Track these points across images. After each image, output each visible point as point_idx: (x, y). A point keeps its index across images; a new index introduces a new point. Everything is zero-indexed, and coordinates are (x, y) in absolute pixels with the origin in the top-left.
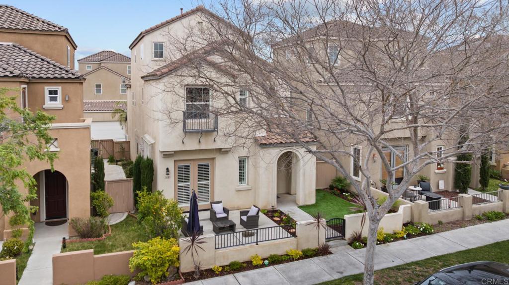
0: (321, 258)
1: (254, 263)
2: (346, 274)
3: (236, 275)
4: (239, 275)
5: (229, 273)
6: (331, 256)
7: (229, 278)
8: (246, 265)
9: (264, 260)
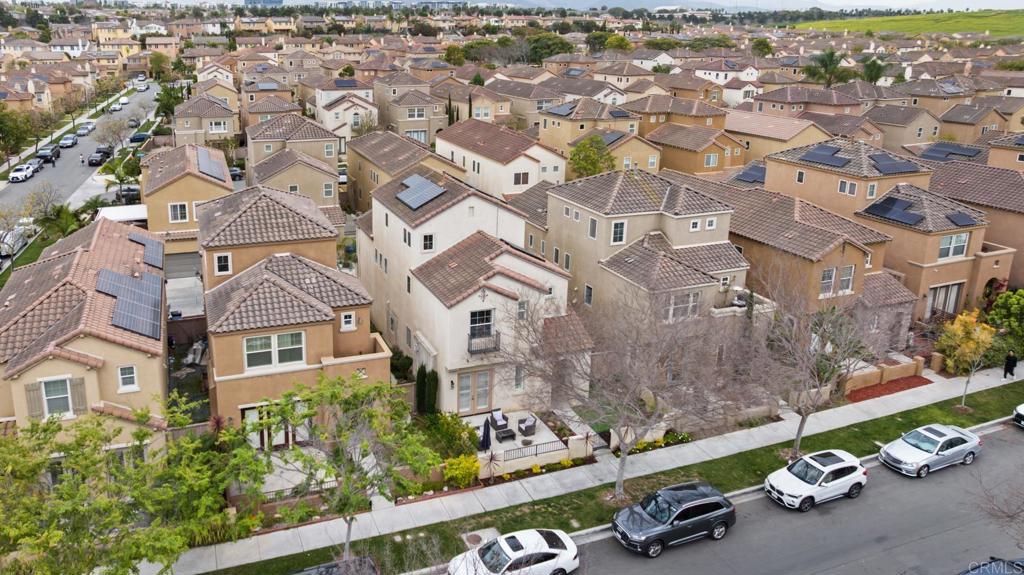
0: (587, 466)
1: (534, 471)
2: (605, 482)
3: (522, 481)
4: (523, 481)
5: (515, 479)
6: (595, 464)
7: (516, 484)
8: (528, 473)
9: (542, 468)
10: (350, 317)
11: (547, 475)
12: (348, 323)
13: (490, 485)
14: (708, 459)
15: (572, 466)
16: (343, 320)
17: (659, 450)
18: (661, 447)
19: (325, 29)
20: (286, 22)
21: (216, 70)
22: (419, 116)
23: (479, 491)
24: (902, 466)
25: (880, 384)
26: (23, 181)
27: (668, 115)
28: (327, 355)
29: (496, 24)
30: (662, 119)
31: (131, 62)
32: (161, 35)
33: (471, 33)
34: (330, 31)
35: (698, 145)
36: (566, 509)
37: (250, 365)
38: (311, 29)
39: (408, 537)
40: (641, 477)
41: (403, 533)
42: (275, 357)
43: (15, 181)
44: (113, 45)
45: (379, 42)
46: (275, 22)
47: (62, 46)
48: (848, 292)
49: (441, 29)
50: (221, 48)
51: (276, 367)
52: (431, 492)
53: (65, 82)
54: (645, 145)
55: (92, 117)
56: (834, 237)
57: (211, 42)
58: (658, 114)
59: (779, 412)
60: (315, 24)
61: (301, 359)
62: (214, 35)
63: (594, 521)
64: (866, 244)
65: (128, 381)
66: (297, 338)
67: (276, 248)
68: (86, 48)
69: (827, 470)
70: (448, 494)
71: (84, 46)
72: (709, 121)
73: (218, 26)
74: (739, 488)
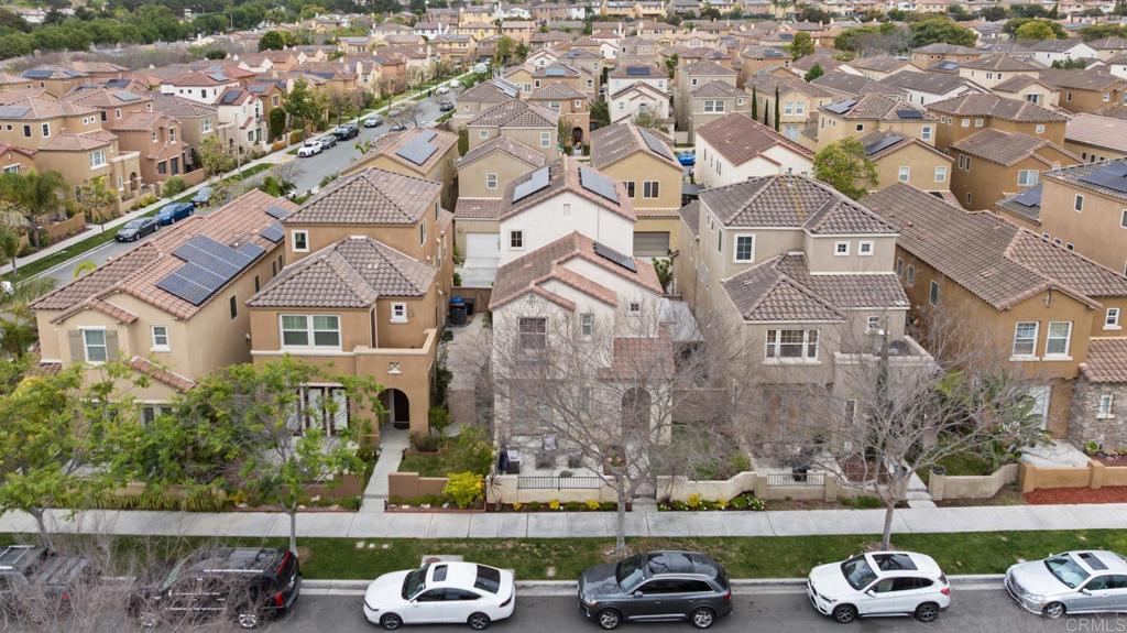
1: (552, 506)
5: (524, 511)
6: (627, 513)
7: (523, 516)
8: (544, 507)
9: (561, 504)
10: (401, 308)
11: (564, 514)
12: (399, 314)
13: (494, 511)
14: (768, 534)
15: (598, 510)
16: (394, 311)
17: (716, 512)
18: (720, 509)
19: (698, 14)
20: (656, 7)
21: (543, 56)
22: (718, 109)
23: (478, 515)
24: (1025, 597)
25: (1088, 487)
26: (309, 156)
27: (988, 118)
28: (363, 343)
29: (906, 9)
30: (979, 123)
31: (482, 47)
32: (523, 20)
33: (871, 19)
34: (703, 15)
35: (1011, 157)
36: (554, 553)
37: (286, 343)
38: (681, 14)
39: (372, 546)
40: (667, 538)
41: (369, 540)
42: (311, 338)
43: (303, 155)
44: (470, 29)
45: (749, 28)
46: (644, 7)
47: (423, 30)
48: (1064, 357)
49: (835, 15)
50: (576, 33)
51: (311, 349)
52: (428, 506)
53: (398, 64)
54: (930, 153)
55: (414, 99)
56: (1036, 280)
57: (566, 27)
58: (973, 117)
59: (908, 495)
60: (687, 9)
61: (337, 344)
62: (578, 19)
63: (573, 573)
64: (1093, 297)
65: (161, 341)
66: (333, 322)
67: (353, 230)
68: (445, 32)
69: (882, 575)
70: (445, 511)
71: (443, 29)
72: (1040, 129)
73: (583, 10)
74: (779, 576)
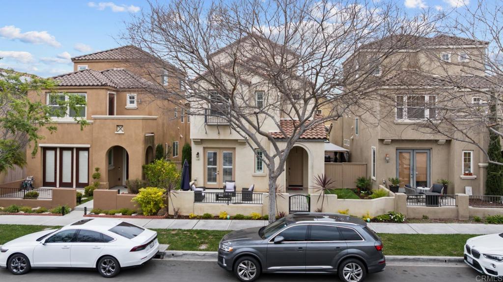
5: (198, 219)
7: (194, 221)
8: (214, 218)
10: (133, 98)
11: (229, 221)
12: (132, 102)
13: (172, 218)
14: (414, 233)
15: (259, 219)
16: (128, 100)
23: (158, 219)
28: (101, 114)
52: (120, 214)
